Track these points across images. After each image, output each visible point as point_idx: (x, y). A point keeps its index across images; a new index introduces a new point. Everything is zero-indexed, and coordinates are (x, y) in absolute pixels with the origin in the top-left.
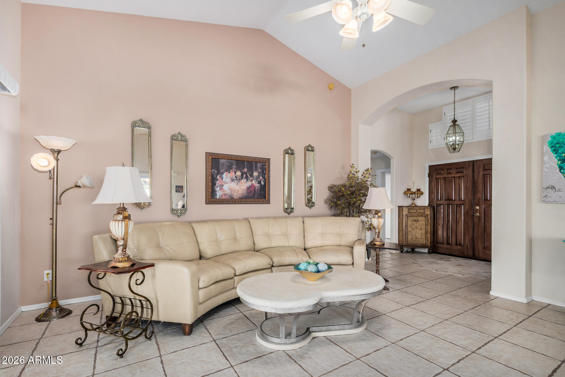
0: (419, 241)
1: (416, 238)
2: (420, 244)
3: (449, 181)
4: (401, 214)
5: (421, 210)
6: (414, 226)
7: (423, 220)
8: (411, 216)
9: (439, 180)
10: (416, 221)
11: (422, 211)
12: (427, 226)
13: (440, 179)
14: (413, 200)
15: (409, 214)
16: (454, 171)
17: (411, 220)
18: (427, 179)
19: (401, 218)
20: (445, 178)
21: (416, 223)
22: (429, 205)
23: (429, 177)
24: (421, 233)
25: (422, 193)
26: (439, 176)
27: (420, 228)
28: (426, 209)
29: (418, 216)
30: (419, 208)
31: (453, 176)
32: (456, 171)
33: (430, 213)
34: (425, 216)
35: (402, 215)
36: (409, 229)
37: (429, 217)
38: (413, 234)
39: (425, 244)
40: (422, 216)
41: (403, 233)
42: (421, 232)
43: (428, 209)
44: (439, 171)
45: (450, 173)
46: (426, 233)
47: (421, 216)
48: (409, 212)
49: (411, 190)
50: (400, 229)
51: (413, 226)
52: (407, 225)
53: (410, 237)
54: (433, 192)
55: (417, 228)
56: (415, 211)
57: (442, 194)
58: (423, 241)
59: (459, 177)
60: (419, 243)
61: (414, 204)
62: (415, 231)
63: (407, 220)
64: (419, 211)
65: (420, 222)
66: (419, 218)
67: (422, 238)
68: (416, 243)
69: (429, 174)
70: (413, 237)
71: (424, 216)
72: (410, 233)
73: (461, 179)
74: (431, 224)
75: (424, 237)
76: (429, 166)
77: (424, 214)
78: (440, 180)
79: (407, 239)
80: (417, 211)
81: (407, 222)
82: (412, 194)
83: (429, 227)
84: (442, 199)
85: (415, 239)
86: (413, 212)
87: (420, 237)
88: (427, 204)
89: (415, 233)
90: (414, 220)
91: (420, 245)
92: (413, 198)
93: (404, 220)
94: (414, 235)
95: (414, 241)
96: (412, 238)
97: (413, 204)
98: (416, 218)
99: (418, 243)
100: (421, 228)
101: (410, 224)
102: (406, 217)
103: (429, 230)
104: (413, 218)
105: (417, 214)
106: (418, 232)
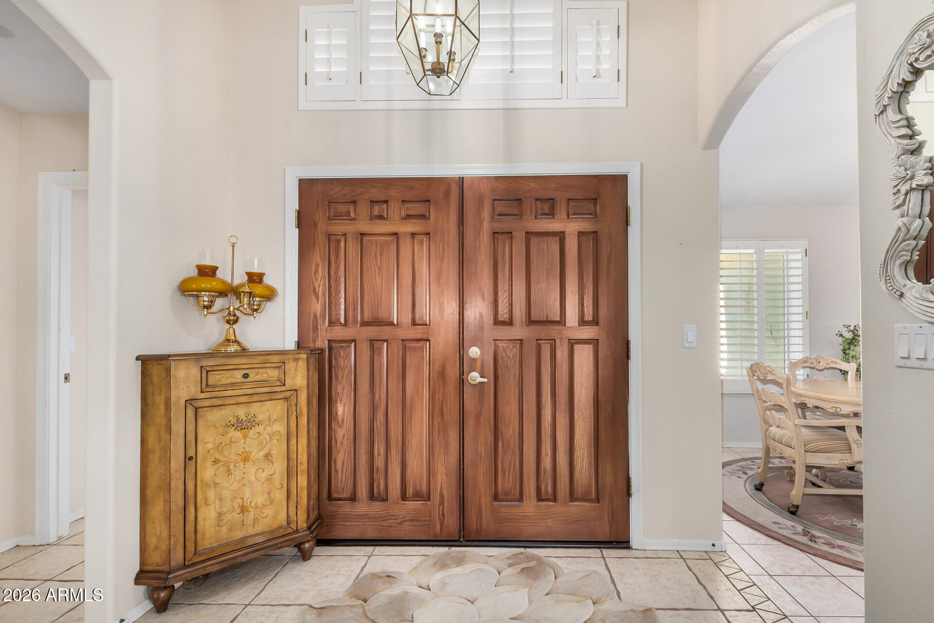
0: (256, 521)
1: (243, 509)
2: (262, 533)
3: (379, 248)
4: (160, 400)
5: (269, 371)
6: (231, 454)
7: (274, 416)
8: (219, 402)
9: (339, 241)
10: (245, 424)
11: (274, 374)
12: (293, 442)
13: (343, 239)
14: (228, 322)
15: (203, 396)
16: (395, 210)
17: (215, 427)
18: (292, 235)
19: (160, 420)
20: (362, 234)
21: (245, 437)
22: (299, 345)
23: (299, 226)
24: (269, 479)
25: (270, 295)
26: (339, 228)
27: (262, 453)
28: (290, 366)
29: (252, 398)
30: (260, 359)
31: (394, 229)
32: (403, 214)
33: (305, 383)
34: (288, 394)
35: (162, 408)
36: (207, 472)
37: (303, 397)
38: (227, 494)
39: (285, 523)
40: (271, 396)
41: (168, 502)
42: (264, 475)
43: (300, 364)
44: (342, 208)
45: (381, 217)
46: (291, 472)
47: (267, 397)
48: (205, 386)
49: (219, 274)
50: (154, 481)
51: (226, 452)
52: (191, 453)
53: (208, 516)
54: (314, 289)
55: (245, 459)
56: (238, 376)
57: (350, 301)
58: (275, 517)
59: (413, 235)
60: (259, 528)
61: (236, 342)
62: (237, 474)
63: (191, 427)
64: (259, 378)
65: (259, 428)
66: (256, 408)
67: (272, 502)
68: (238, 534)
69: (299, 213)
70: (225, 509)
71: (280, 396)
72: (211, 494)
73: (422, 242)
74: (311, 426)
75: (279, 495)
76: (300, 180)
77: (283, 388)
78: (342, 244)
79: (190, 527)
80: (246, 376)
81: (191, 437)
82: (222, 294)
83: (303, 441)
84: (350, 320)
85: (236, 516)
86: (229, 381)
87: (260, 500)
88: (290, 342)
89: (235, 486)
90: (233, 421)
91: (258, 540)
92: (229, 314)
93: (178, 427)
94: (234, 499)
95: (230, 530)
96: (220, 515)
97: (228, 340)
98: (241, 412)
99: (252, 531)
100: (267, 456)
101: (210, 446)
102: (190, 412)
103: (303, 458)
104: (227, 414)
105: (250, 391)
106: (253, 478)
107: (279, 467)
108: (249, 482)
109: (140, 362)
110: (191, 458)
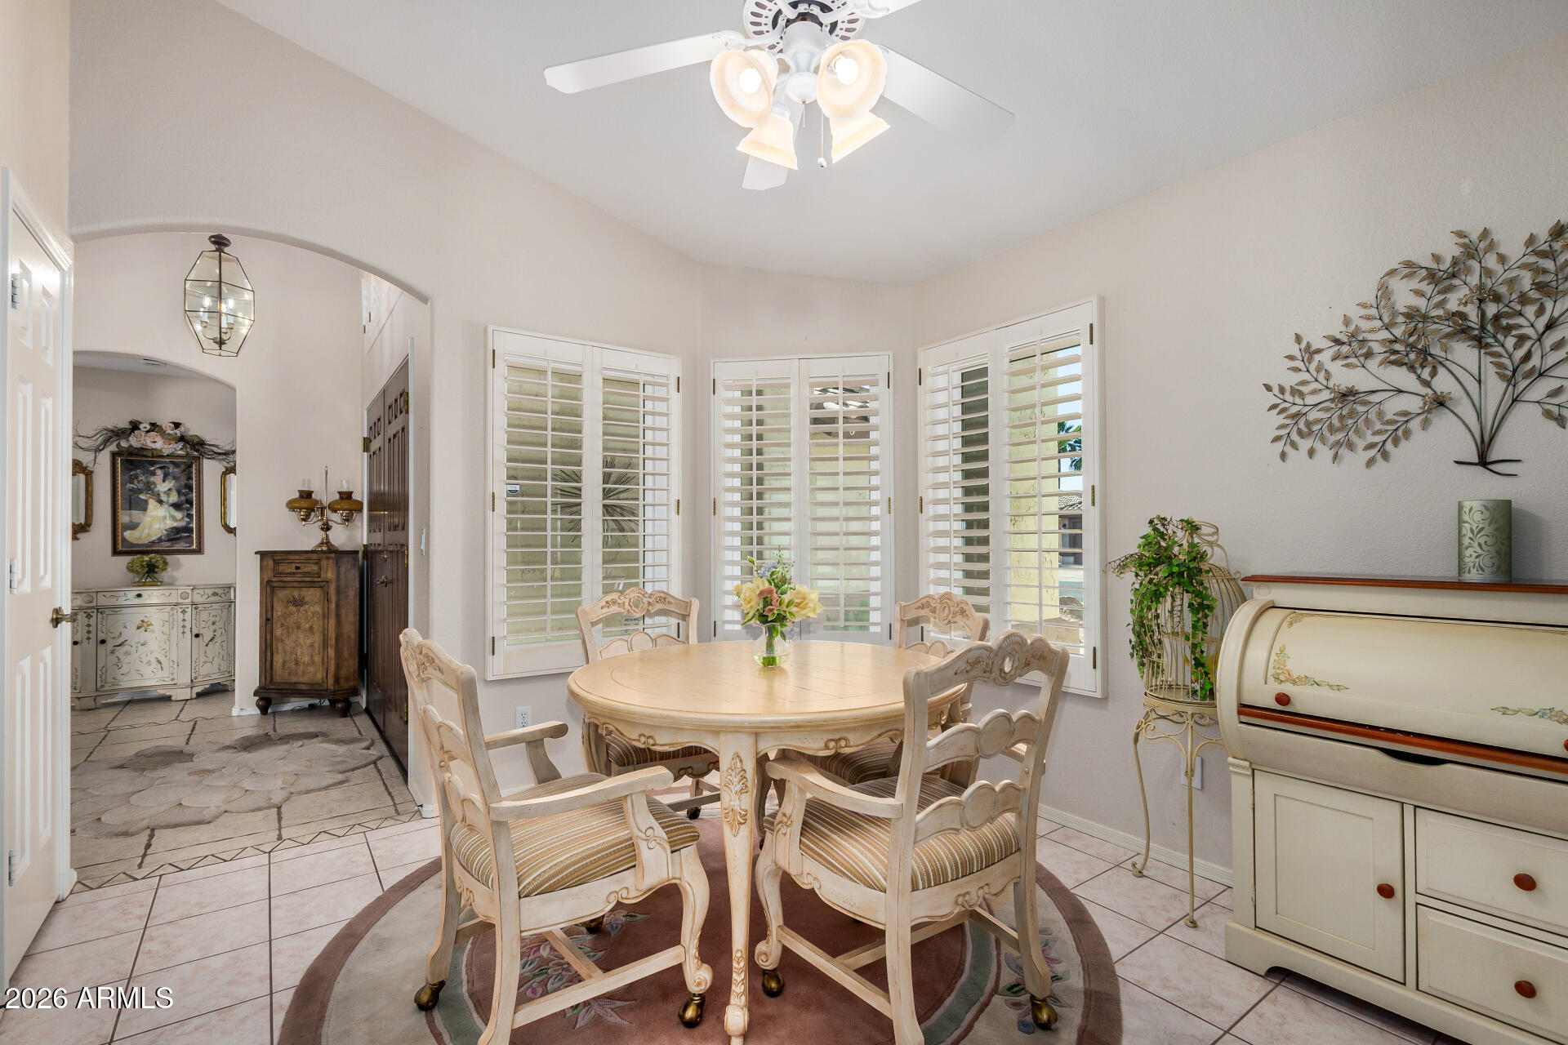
1: (297, 663)
2: (307, 684)
5: (312, 565)
6: (291, 622)
7: (316, 600)
8: (283, 585)
10: (298, 603)
11: (315, 568)
12: (326, 622)
15: (275, 579)
17: (282, 602)
21: (298, 612)
24: (312, 645)
27: (307, 626)
28: (324, 563)
29: (302, 585)
30: (305, 556)
33: (334, 577)
34: (322, 584)
36: (278, 632)
37: (333, 588)
38: (288, 649)
39: (320, 681)
40: (312, 584)
42: (309, 641)
43: (331, 561)
46: (325, 644)
47: (310, 584)
48: (277, 573)
51: (287, 621)
52: (269, 616)
55: (298, 628)
56: (293, 568)
58: (316, 673)
60: (305, 679)
62: (293, 637)
63: (270, 599)
64: (306, 570)
65: (307, 607)
66: (304, 592)
67: (313, 663)
68: (294, 680)
70: (287, 661)
71: (317, 585)
72: (280, 647)
75: (318, 659)
77: (319, 579)
79: (268, 665)
80: (298, 568)
81: (269, 606)
83: (332, 622)
85: (292, 665)
86: (289, 570)
87: (307, 659)
89: (293, 645)
90: (292, 599)
91: (304, 687)
92: (324, 524)
93: (263, 598)
94: (291, 653)
95: (289, 674)
96: (284, 663)
98: (296, 593)
99: (301, 680)
100: (311, 628)
101: (279, 614)
102: (268, 589)
103: (332, 634)
104: (288, 592)
105: (299, 579)
106: (302, 642)
107: (317, 638)
108: (300, 644)
109: (259, 556)
110: (268, 620)
